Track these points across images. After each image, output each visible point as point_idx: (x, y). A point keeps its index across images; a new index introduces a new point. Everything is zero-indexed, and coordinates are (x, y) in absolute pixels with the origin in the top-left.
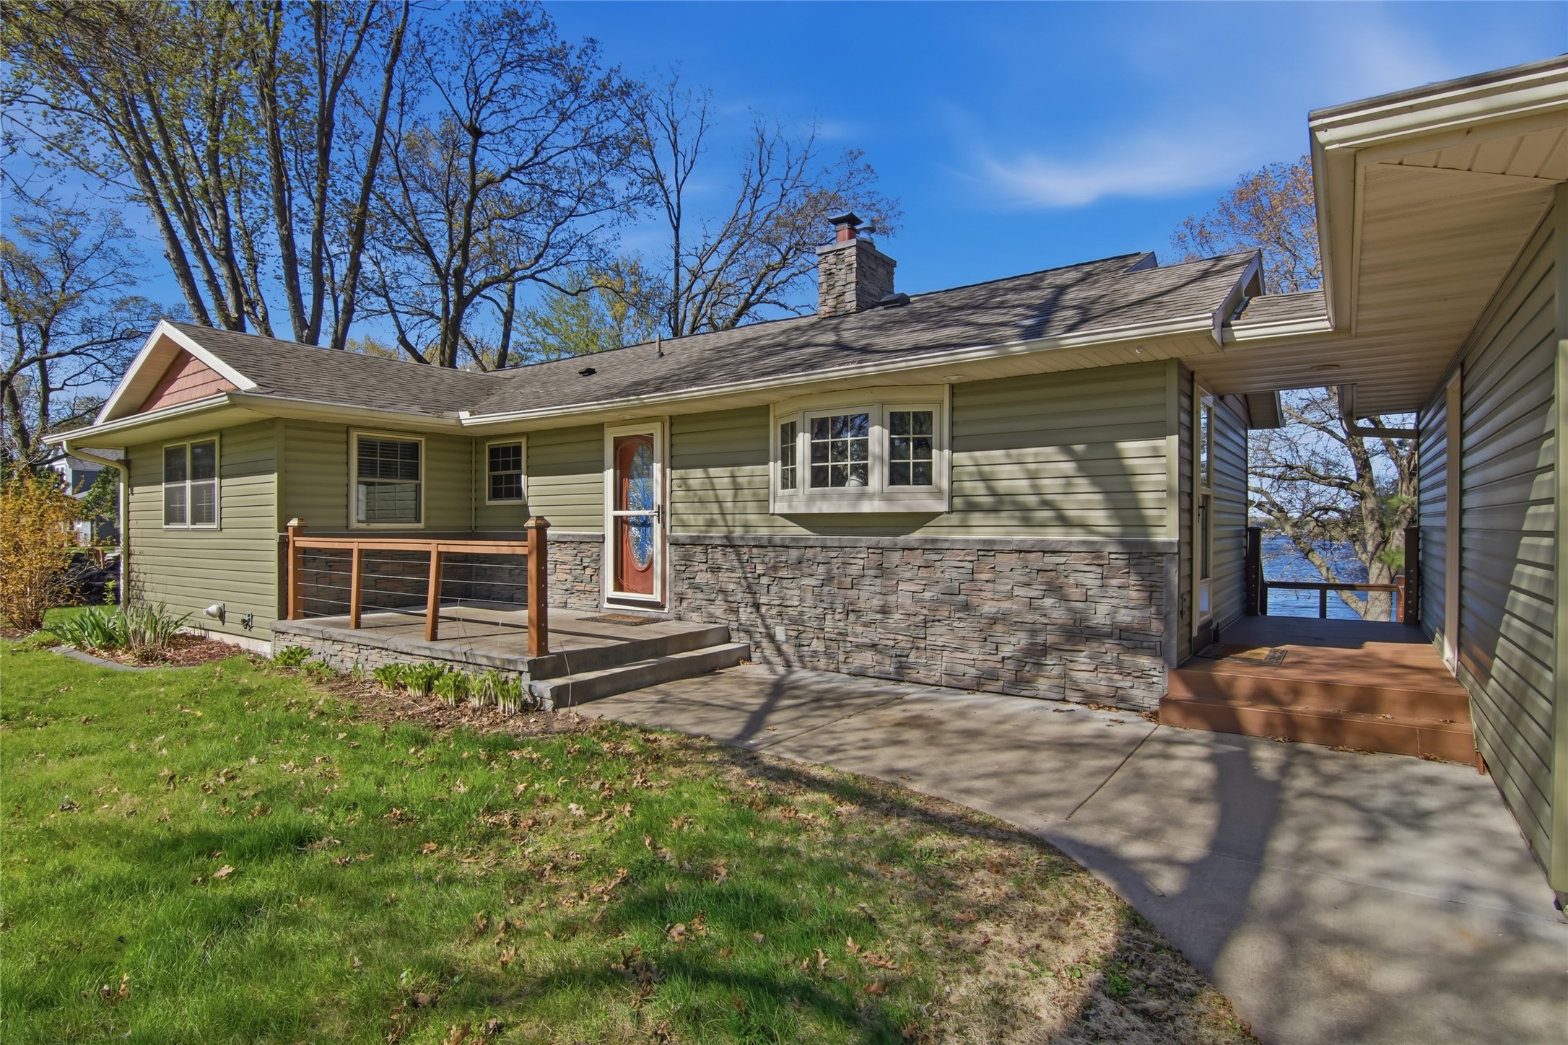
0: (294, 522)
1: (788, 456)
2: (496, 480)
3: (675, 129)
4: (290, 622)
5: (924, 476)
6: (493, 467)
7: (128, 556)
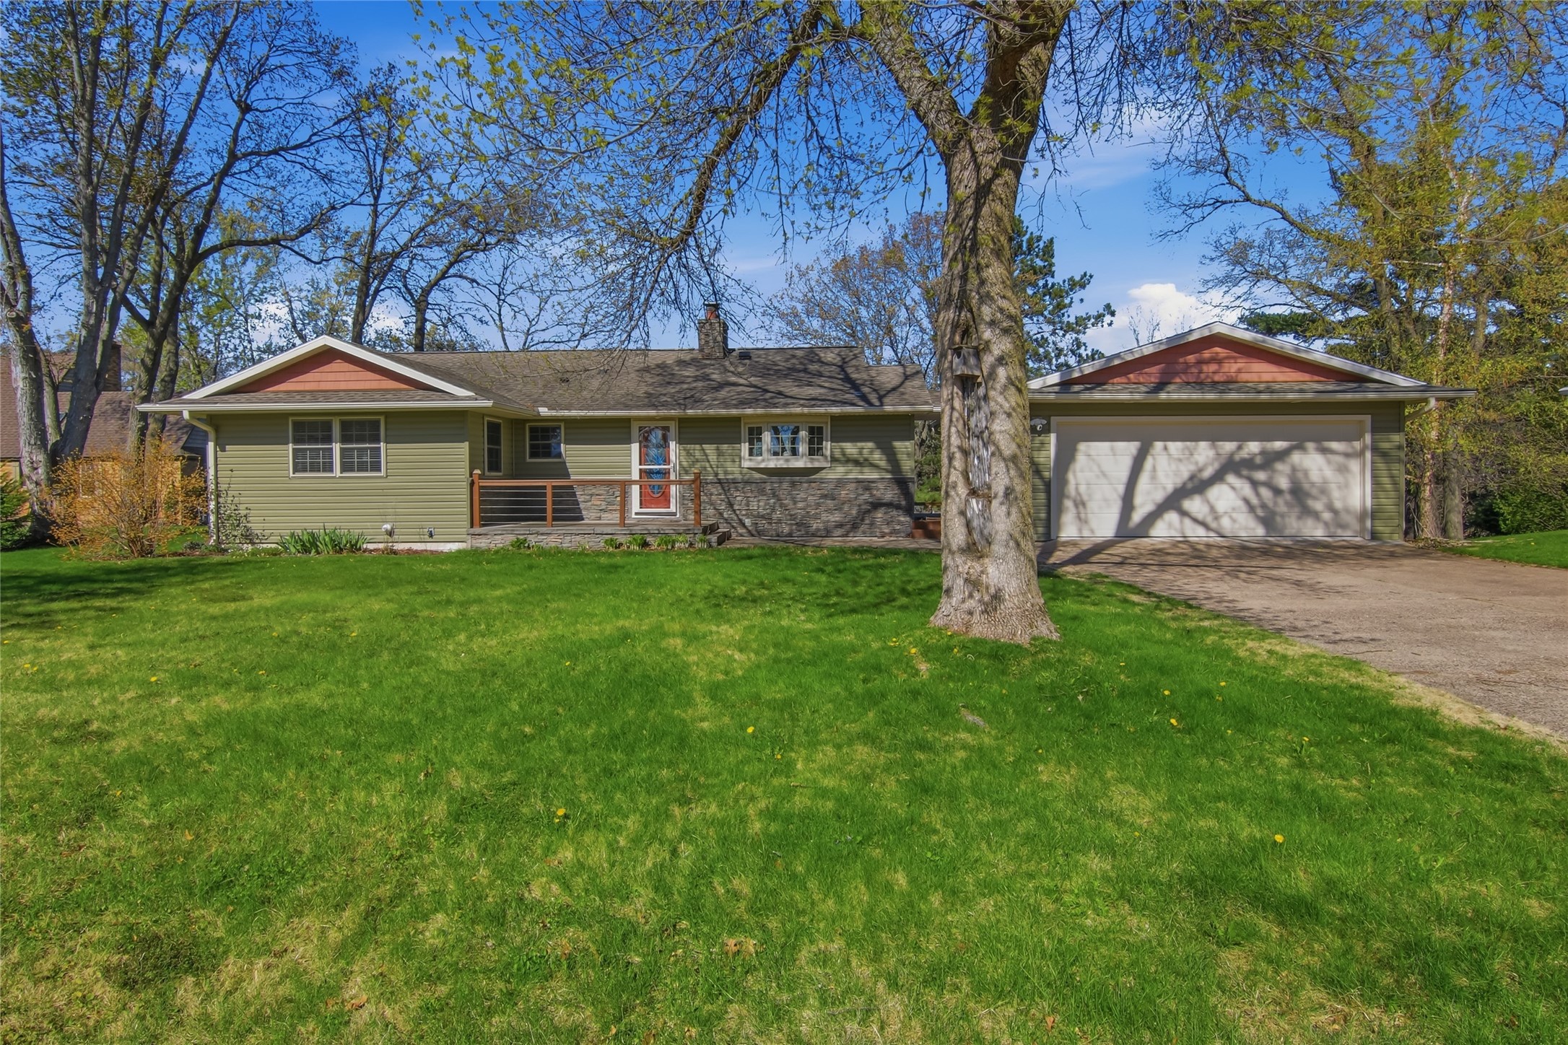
0: (477, 472)
1: (755, 441)
6: (532, 438)
7: (218, 496)
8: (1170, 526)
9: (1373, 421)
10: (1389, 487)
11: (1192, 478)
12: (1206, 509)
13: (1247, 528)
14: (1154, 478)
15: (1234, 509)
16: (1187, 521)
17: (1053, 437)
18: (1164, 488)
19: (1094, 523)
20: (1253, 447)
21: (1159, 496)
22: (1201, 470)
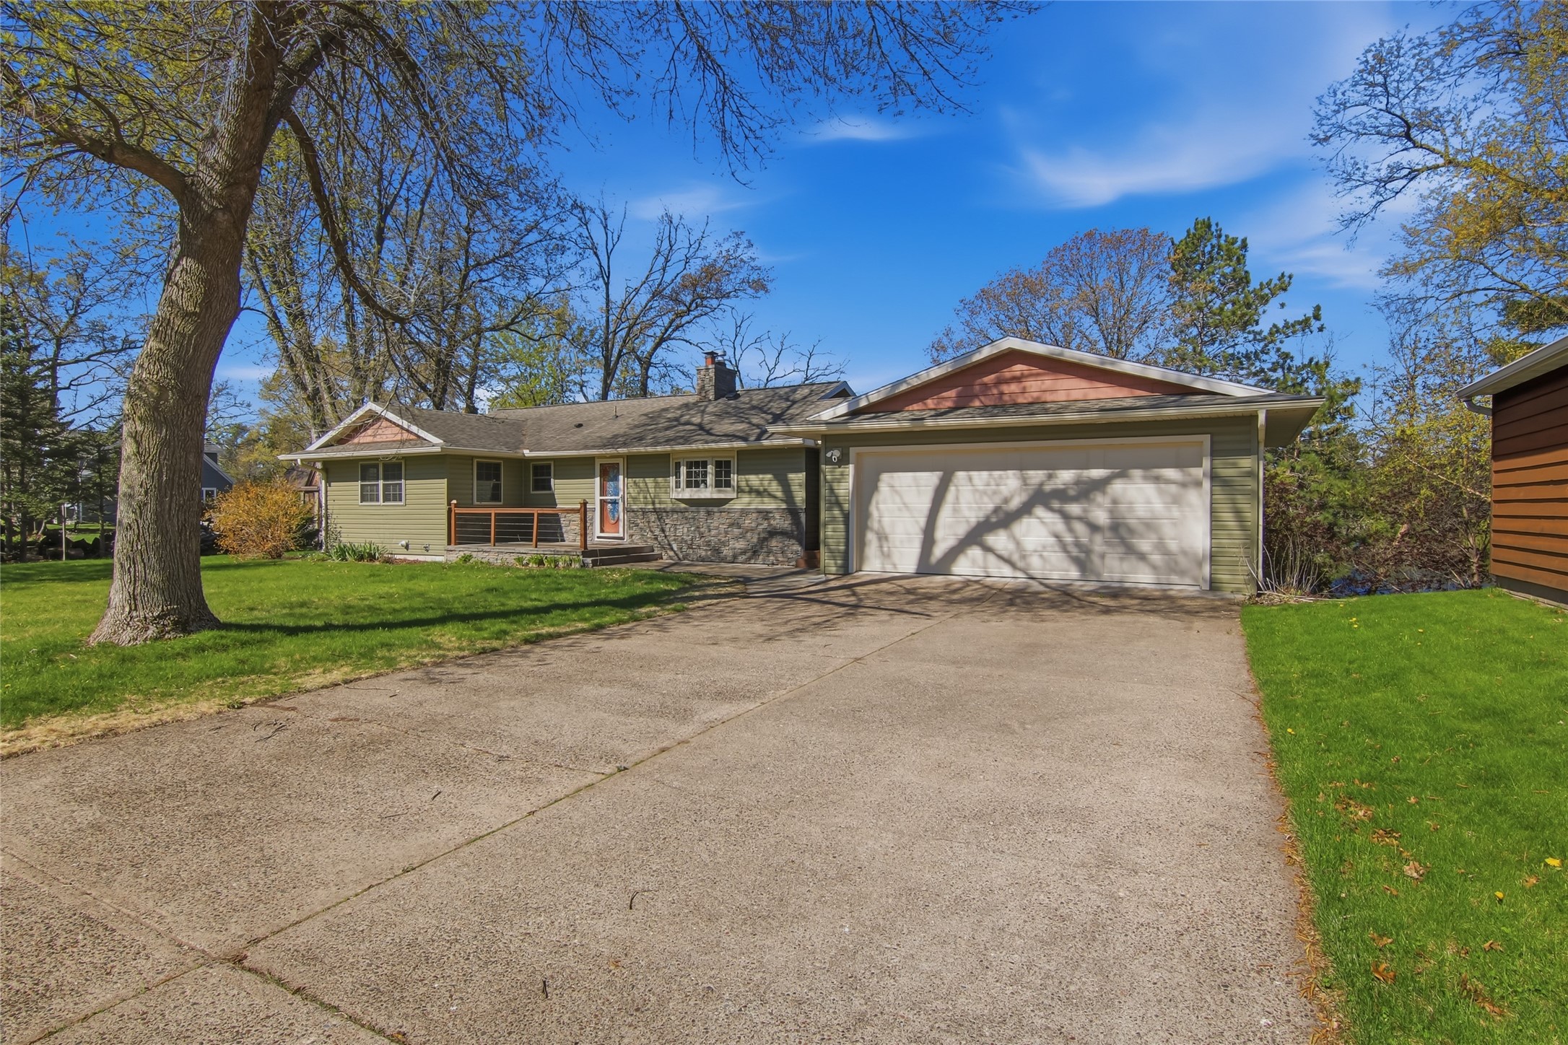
0: (454, 502)
1: (677, 475)
2: (536, 481)
3: (606, 219)
4: (452, 547)
5: (728, 484)
6: (535, 474)
7: (327, 519)
8: (974, 562)
9: (1212, 443)
10: (1232, 524)
11: (997, 510)
12: (1011, 546)
13: (1061, 571)
14: (955, 510)
15: (1044, 547)
16: (991, 558)
17: (851, 469)
18: (968, 522)
19: (896, 558)
20: (1066, 476)
21: (962, 530)
22: (1006, 501)
